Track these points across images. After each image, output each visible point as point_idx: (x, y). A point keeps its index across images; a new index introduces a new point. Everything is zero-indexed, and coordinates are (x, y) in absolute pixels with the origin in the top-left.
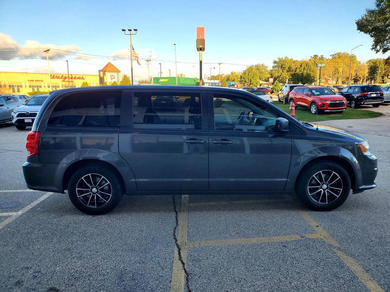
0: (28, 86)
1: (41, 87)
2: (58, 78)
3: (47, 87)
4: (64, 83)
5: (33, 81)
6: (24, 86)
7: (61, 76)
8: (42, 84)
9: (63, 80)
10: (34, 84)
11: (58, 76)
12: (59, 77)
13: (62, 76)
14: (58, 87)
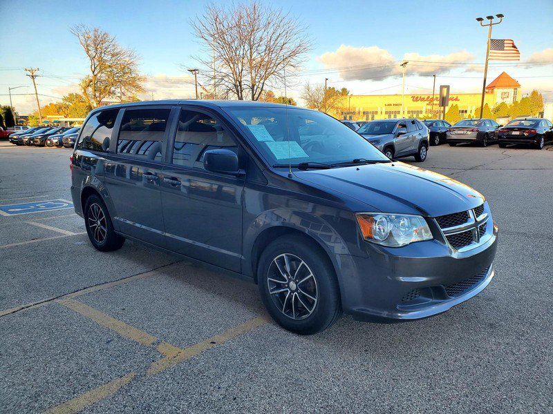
0: (384, 112)
1: (399, 112)
2: (422, 99)
3: (406, 112)
4: (429, 107)
5: (390, 105)
6: (379, 113)
7: (426, 97)
8: (401, 109)
9: (428, 102)
10: (393, 109)
11: (422, 97)
12: (424, 98)
13: (429, 97)
14: (421, 112)
